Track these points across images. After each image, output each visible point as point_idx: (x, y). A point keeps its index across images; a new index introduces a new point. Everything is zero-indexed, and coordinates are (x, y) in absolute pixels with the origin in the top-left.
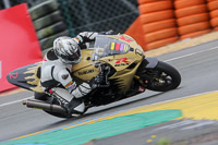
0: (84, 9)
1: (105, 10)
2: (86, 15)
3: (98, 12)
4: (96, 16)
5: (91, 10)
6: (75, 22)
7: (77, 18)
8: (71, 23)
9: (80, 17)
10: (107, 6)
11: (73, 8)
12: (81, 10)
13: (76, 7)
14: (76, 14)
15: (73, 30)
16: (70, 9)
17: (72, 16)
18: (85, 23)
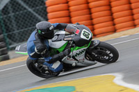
0: (13, 21)
1: (26, 22)
2: (14, 25)
3: (22, 23)
4: (21, 26)
5: (18, 22)
6: (7, 30)
7: (9, 27)
8: (5, 30)
9: (10, 26)
10: (28, 20)
11: (7, 21)
12: (11, 22)
13: (8, 20)
14: (8, 24)
15: (6, 34)
16: (4, 21)
17: (6, 25)
18: (14, 31)
